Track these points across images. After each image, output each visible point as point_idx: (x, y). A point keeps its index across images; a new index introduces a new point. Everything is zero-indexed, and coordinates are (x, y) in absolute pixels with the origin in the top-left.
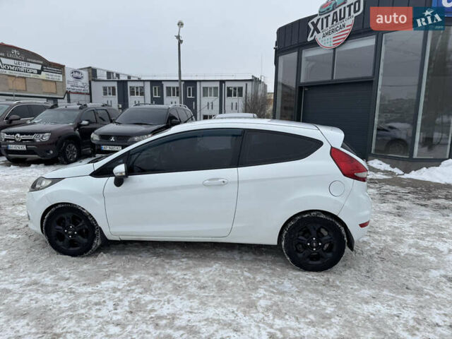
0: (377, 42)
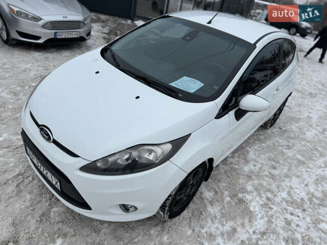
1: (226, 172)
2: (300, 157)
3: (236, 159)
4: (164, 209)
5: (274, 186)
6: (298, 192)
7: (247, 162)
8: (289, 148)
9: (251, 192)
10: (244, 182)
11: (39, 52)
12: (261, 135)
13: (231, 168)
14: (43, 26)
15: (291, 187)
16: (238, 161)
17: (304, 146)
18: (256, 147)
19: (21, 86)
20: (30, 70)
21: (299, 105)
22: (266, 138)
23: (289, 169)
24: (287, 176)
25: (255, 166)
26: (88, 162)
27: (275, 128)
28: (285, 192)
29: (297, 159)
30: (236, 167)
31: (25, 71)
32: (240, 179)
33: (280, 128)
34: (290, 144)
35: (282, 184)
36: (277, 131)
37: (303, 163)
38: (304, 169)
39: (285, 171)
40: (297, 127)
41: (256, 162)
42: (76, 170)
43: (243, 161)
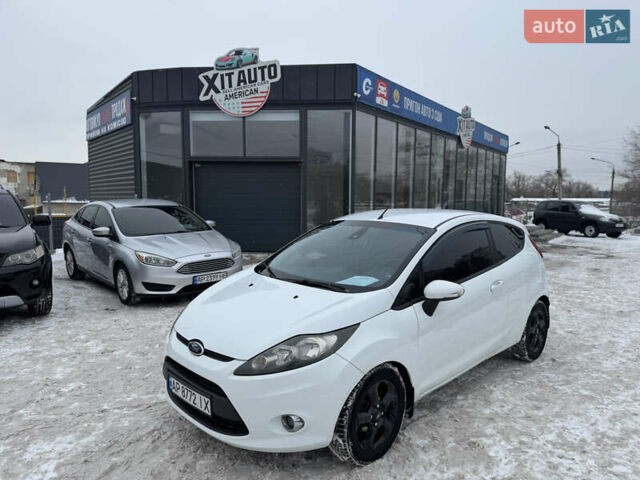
0: (301, 117)
1: (451, 416)
2: (586, 393)
3: (471, 401)
4: (342, 432)
5: (534, 429)
6: (578, 432)
7: (488, 403)
8: (567, 383)
9: (492, 436)
10: (481, 425)
11: (171, 307)
12: (516, 371)
13: (461, 412)
14: (179, 271)
15: (564, 428)
16: (474, 404)
17: (597, 378)
18: (507, 385)
19: (150, 345)
20: (160, 327)
21: (594, 329)
22: (525, 374)
23: (564, 408)
24: (558, 415)
25: (502, 406)
26: (242, 363)
27: (543, 361)
28: (554, 434)
29: (581, 395)
30: (469, 410)
31: (153, 328)
32: (474, 422)
33: (554, 360)
34: (570, 379)
35: (549, 425)
36: (547, 365)
37: (591, 398)
38: (592, 406)
39: (557, 409)
40: (587, 357)
41: (505, 402)
42: (229, 375)
43: (482, 403)
